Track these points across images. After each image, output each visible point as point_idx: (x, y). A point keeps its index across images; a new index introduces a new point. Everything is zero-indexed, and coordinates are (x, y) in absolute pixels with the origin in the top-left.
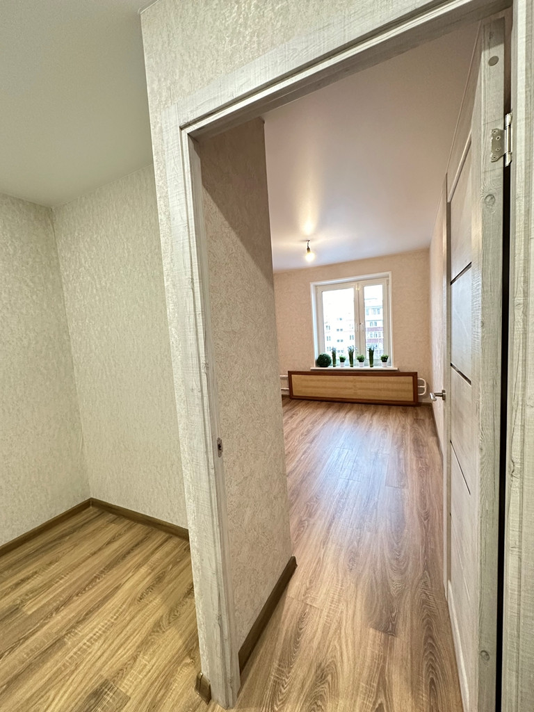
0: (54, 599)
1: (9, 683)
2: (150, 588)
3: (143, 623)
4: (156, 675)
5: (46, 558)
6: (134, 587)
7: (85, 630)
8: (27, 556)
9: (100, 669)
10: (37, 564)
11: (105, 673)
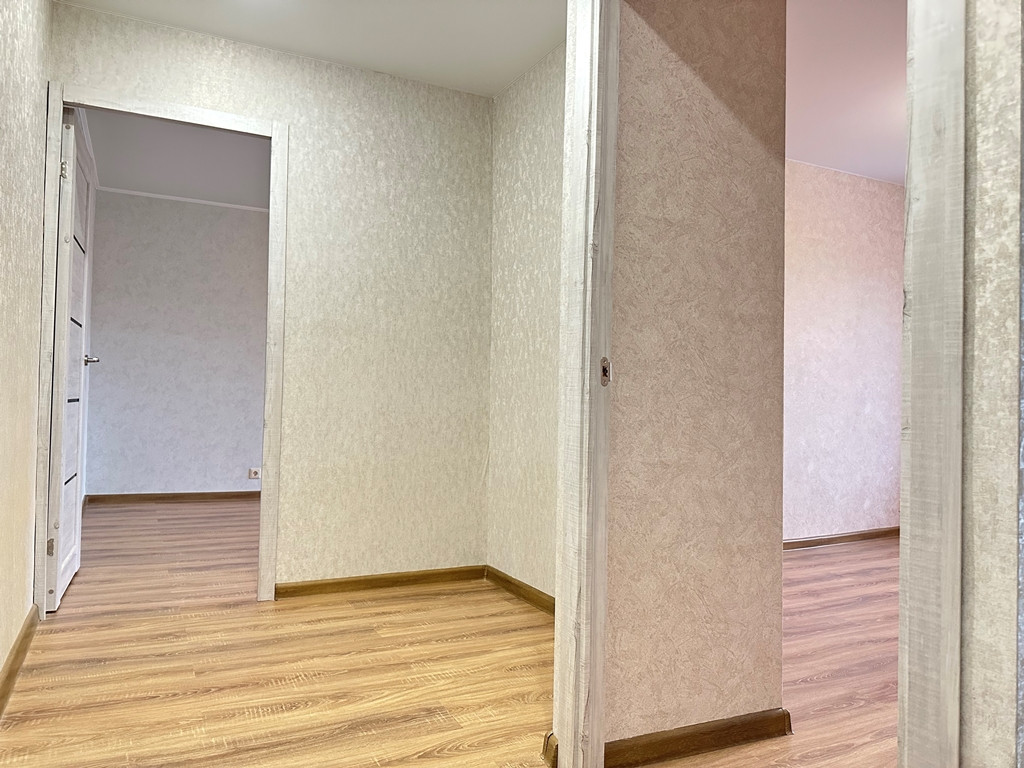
0: (411, 636)
1: (350, 671)
2: (529, 666)
3: (505, 688)
4: (498, 726)
5: (414, 605)
6: (507, 658)
7: (436, 668)
8: (394, 598)
9: (440, 698)
10: (404, 606)
11: (443, 702)
